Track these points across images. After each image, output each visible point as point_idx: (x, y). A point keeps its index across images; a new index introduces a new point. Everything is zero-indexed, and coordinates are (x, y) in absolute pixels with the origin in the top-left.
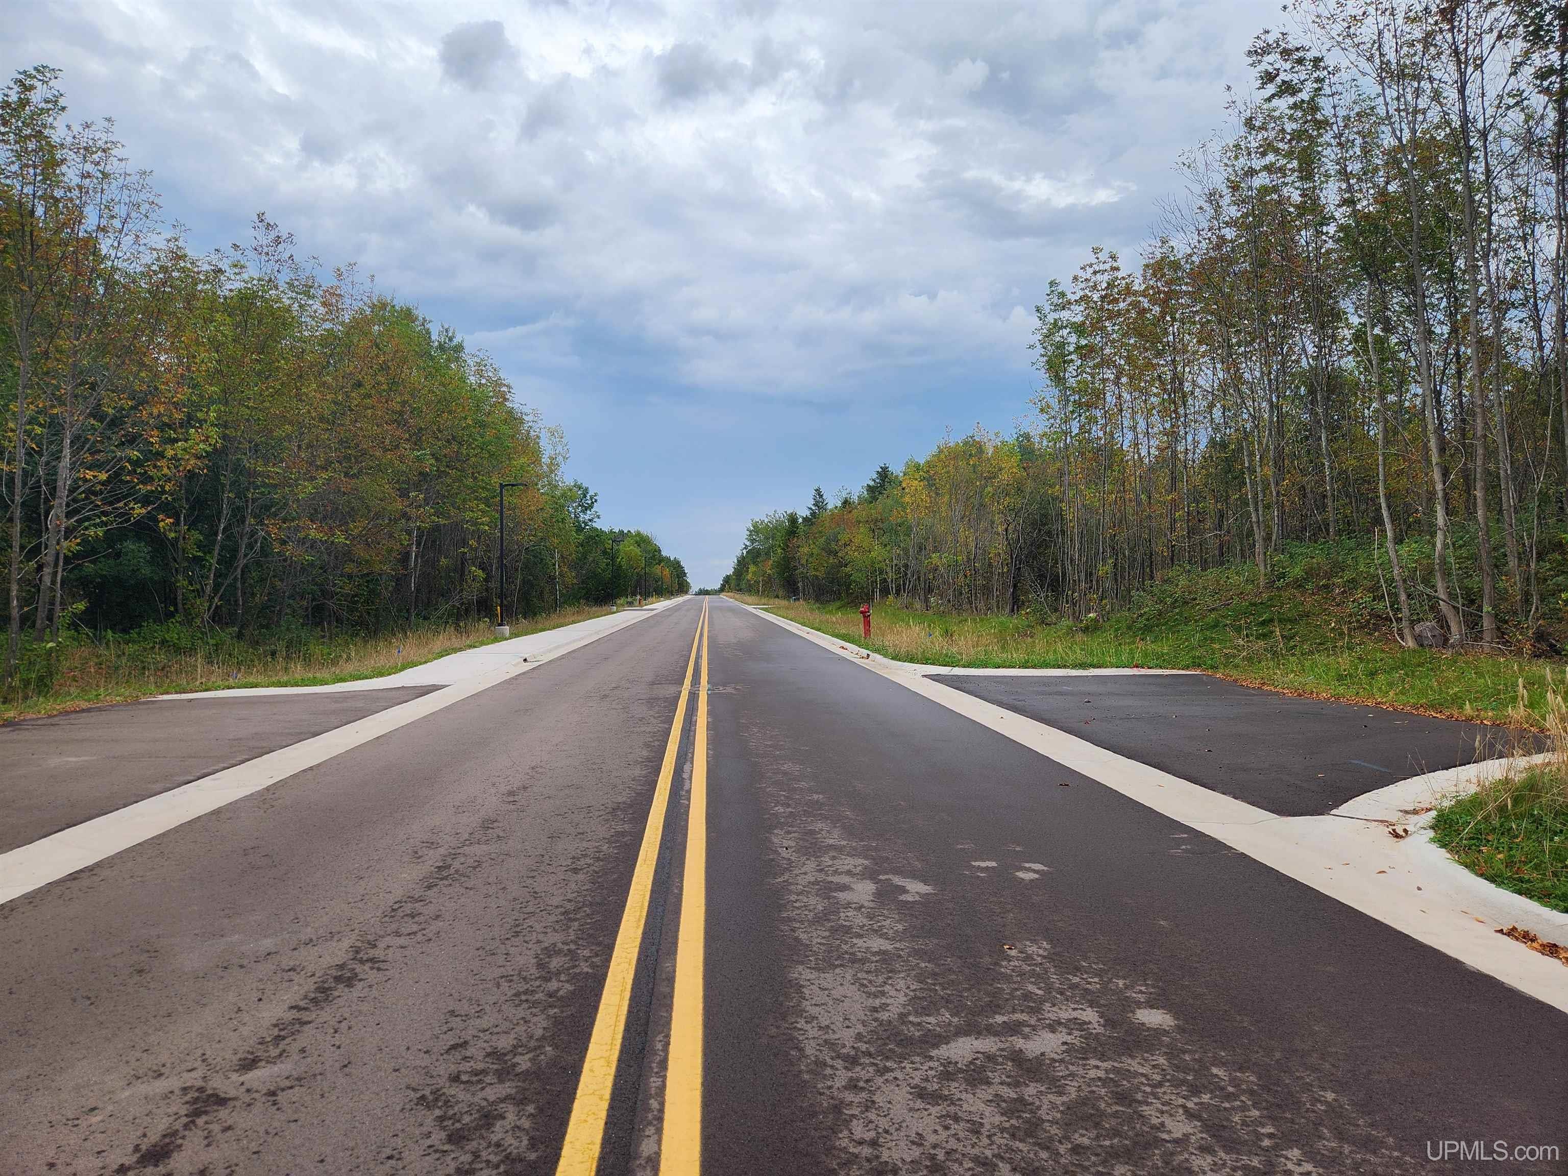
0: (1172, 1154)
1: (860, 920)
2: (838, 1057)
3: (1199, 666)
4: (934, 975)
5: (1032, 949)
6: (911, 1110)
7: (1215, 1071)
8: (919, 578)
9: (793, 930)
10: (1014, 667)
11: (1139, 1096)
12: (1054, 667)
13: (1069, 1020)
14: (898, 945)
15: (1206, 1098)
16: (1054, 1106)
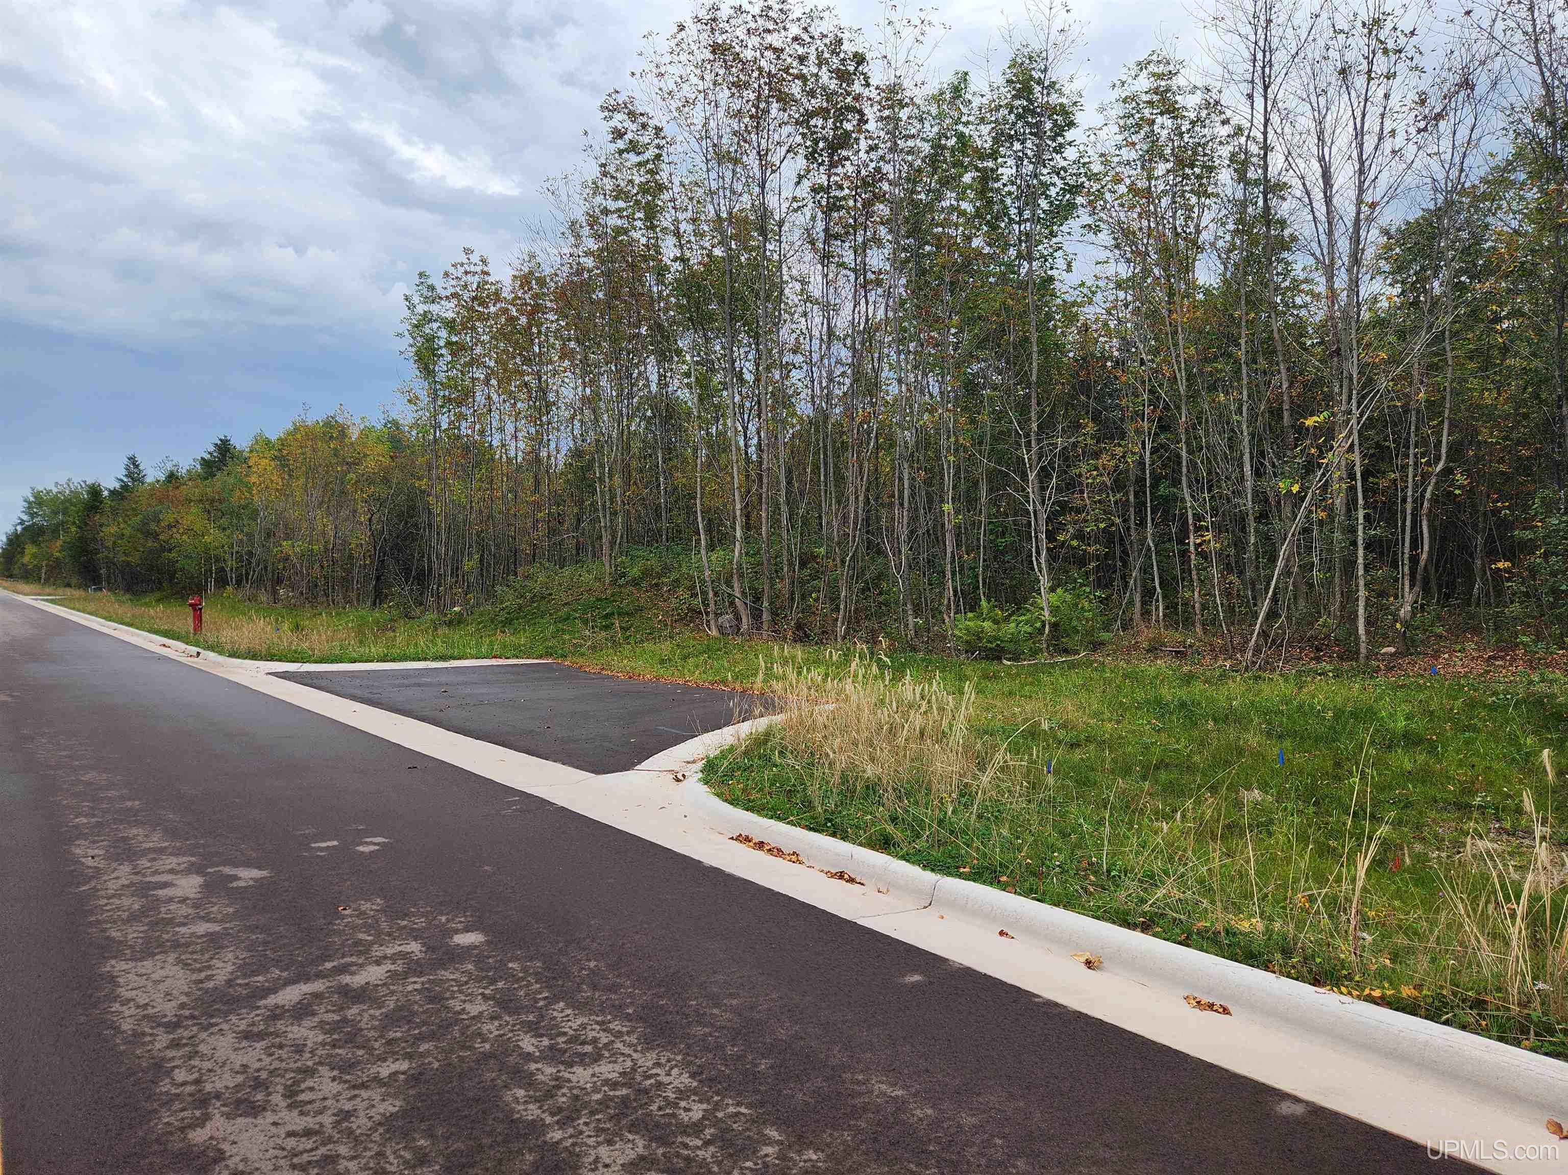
0: (468, 1027)
1: (185, 910)
2: (159, 1025)
3: (551, 655)
4: (265, 943)
5: (366, 906)
6: (235, 1050)
7: (510, 965)
8: (266, 568)
9: (105, 930)
10: (372, 661)
11: (448, 995)
12: (413, 660)
13: (395, 954)
14: (227, 925)
15: (500, 984)
16: (373, 1017)
